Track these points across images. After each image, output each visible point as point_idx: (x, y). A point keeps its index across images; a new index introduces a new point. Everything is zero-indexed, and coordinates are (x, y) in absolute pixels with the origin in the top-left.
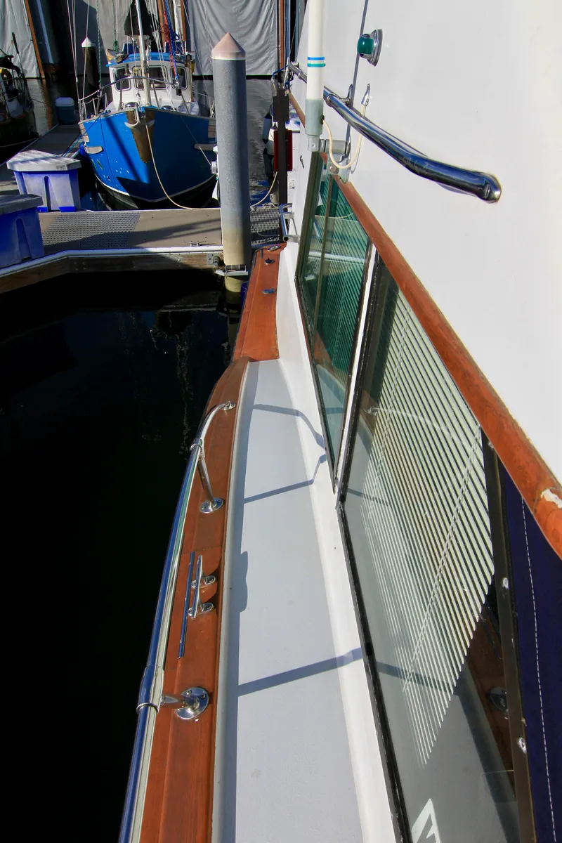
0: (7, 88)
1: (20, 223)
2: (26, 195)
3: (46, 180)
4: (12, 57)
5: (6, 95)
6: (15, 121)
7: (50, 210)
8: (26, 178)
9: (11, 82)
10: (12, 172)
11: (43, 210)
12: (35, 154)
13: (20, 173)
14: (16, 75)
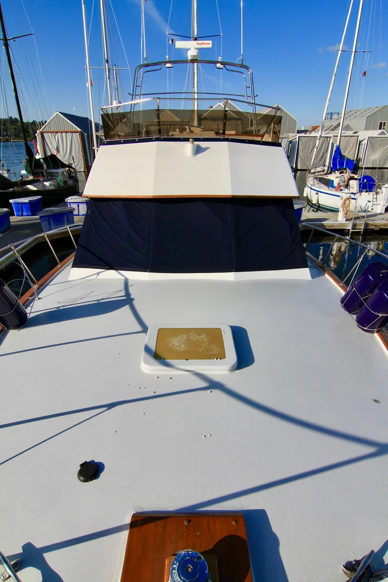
0: (69, 176)
1: (67, 216)
2: (71, 208)
3: (78, 205)
4: (72, 164)
5: (68, 178)
6: (70, 187)
7: (79, 215)
8: (71, 204)
9: (71, 173)
10: (67, 202)
11: (76, 215)
12: (75, 197)
13: (70, 203)
14: (73, 171)
